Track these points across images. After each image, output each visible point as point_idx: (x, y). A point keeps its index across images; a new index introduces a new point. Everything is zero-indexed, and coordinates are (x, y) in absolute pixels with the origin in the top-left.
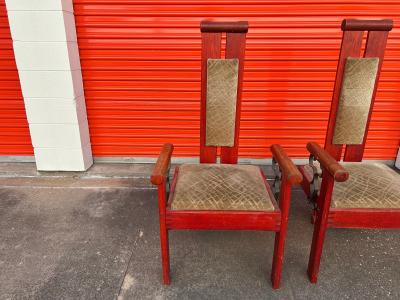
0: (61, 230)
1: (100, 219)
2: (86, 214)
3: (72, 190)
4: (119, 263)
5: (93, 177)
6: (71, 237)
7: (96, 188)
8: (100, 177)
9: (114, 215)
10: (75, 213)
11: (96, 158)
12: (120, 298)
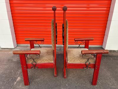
0: (4, 64)
1: (15, 62)
2: (12, 60)
3: (10, 54)
4: (18, 74)
5: (17, 50)
6: (6, 67)
10: (9, 60)
11: (18, 44)
12: (15, 83)
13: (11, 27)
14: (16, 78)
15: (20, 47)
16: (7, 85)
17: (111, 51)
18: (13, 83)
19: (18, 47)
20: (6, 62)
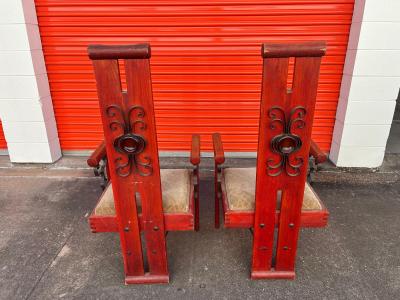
0: (21, 211)
1: (56, 203)
2: (45, 199)
3: (39, 179)
4: (62, 237)
5: (60, 168)
6: (27, 217)
7: (59, 178)
8: (65, 168)
9: (68, 199)
10: (36, 198)
11: (65, 152)
12: (54, 263)
13: (42, 99)
14: (58, 250)
15: (70, 160)
16: (30, 267)
17: (355, 170)
18: (48, 262)
19: (64, 161)
20: (27, 205)
